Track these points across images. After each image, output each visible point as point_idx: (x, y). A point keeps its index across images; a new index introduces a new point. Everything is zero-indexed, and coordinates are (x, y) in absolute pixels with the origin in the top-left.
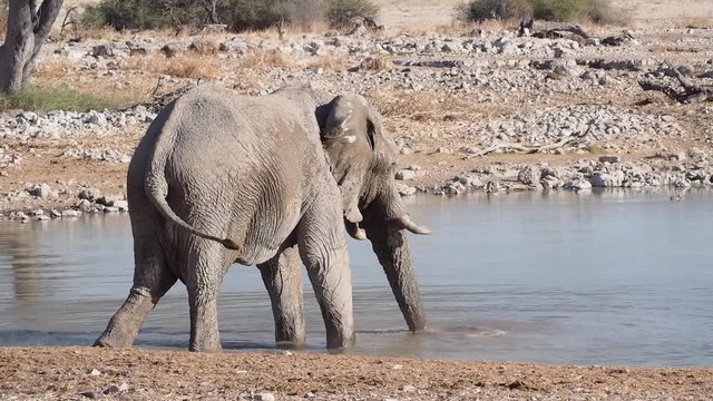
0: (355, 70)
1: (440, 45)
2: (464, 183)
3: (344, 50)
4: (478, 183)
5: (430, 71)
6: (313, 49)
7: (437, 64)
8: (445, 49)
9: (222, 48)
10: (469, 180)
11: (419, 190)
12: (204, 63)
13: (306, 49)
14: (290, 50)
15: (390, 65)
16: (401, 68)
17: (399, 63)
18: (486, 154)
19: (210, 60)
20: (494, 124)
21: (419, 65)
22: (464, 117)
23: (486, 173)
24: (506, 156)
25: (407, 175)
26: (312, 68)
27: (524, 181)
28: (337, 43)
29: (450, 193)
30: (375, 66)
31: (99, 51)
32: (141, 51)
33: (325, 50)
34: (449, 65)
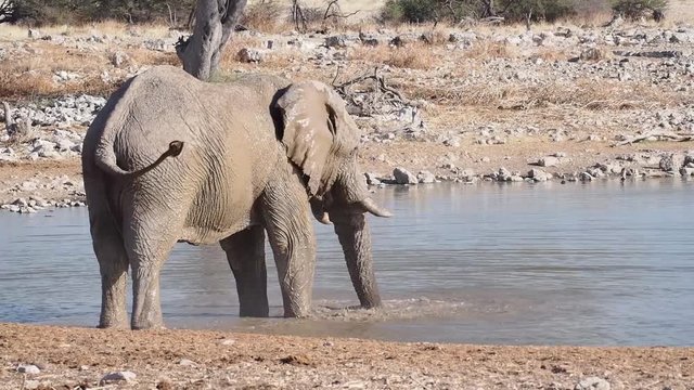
0: (575, 60)
1: (669, 34)
2: (604, 169)
3: (574, 40)
4: (618, 169)
5: (646, 61)
6: (539, 42)
7: (656, 55)
8: (673, 39)
9: (452, 39)
10: (609, 167)
11: (555, 175)
12: (423, 54)
13: (534, 40)
14: (518, 40)
15: (610, 55)
16: (620, 58)
17: (619, 53)
18: (637, 141)
19: (437, 50)
20: (664, 114)
21: (638, 55)
22: (641, 106)
23: (630, 160)
24: (658, 144)
25: (550, 161)
26: (533, 59)
27: (665, 168)
28: (568, 35)
29: (583, 178)
30: (595, 56)
31: (333, 42)
32: (373, 42)
33: (552, 41)
34: (669, 55)
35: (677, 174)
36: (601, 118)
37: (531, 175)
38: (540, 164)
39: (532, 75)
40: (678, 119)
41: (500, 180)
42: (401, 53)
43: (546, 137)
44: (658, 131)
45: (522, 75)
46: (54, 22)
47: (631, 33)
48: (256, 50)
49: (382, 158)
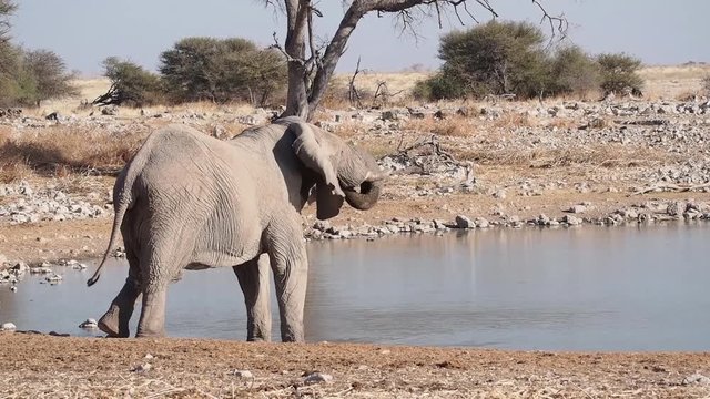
0: (584, 128)
1: (657, 107)
2: (623, 215)
3: (580, 112)
4: (634, 215)
5: (643, 128)
6: (553, 113)
7: (648, 123)
8: (660, 111)
9: (483, 112)
10: (627, 213)
11: (584, 220)
12: (462, 125)
13: (550, 112)
14: (535, 112)
15: (611, 124)
16: (619, 126)
17: (618, 122)
18: (647, 192)
19: (472, 121)
20: (665, 170)
21: (634, 123)
22: (645, 164)
23: (643, 207)
24: (663, 194)
25: (579, 209)
26: (550, 127)
27: (671, 213)
28: (575, 108)
29: (608, 223)
30: (599, 125)
31: (387, 116)
32: (420, 115)
33: (563, 113)
34: (659, 123)
35: (682, 218)
36: (615, 174)
37: (565, 220)
38: (571, 211)
39: (551, 140)
40: (676, 175)
41: (541, 224)
42: (443, 124)
43: (573, 190)
44: (661, 184)
45: (544, 140)
46: (151, 103)
47: (626, 106)
48: (327, 123)
49: (445, 207)
